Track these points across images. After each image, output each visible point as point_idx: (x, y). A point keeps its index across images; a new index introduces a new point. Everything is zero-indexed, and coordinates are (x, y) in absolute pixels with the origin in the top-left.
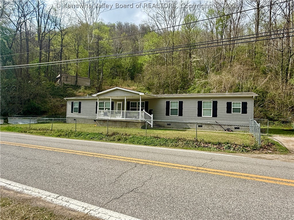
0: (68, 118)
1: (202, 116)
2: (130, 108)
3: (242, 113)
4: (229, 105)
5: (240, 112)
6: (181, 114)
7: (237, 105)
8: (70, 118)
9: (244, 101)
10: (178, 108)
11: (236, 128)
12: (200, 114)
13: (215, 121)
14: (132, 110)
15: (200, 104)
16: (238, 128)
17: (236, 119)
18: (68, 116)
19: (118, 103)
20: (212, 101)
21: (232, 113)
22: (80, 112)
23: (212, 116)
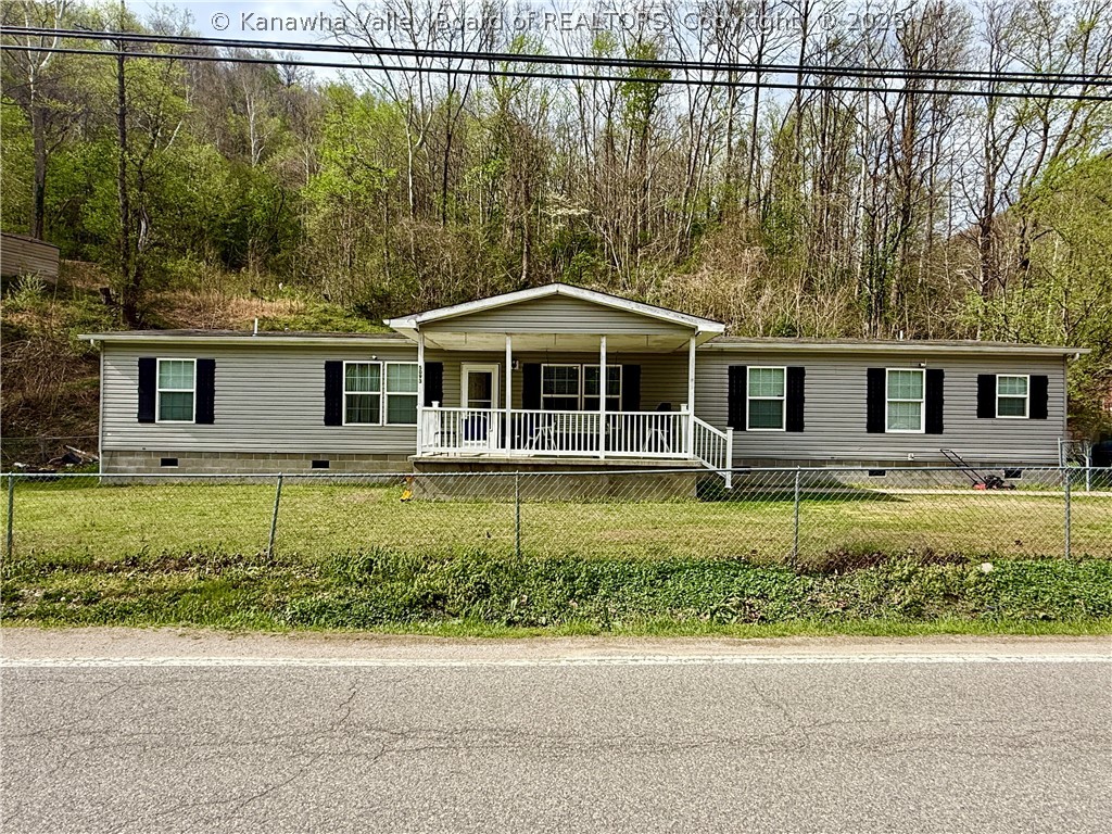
0: (112, 454)
1: (887, 431)
2: (543, 395)
3: (1032, 416)
4: (986, 385)
5: (1024, 414)
6: (796, 424)
7: (1013, 385)
8: (132, 453)
9: (1039, 372)
10: (785, 398)
11: (1009, 474)
12: (876, 423)
13: (939, 450)
14: (550, 404)
15: (876, 380)
16: (1017, 474)
17: (1011, 437)
18: (109, 441)
19: (467, 368)
20: (924, 370)
21: (997, 416)
22: (206, 415)
23: (923, 430)
